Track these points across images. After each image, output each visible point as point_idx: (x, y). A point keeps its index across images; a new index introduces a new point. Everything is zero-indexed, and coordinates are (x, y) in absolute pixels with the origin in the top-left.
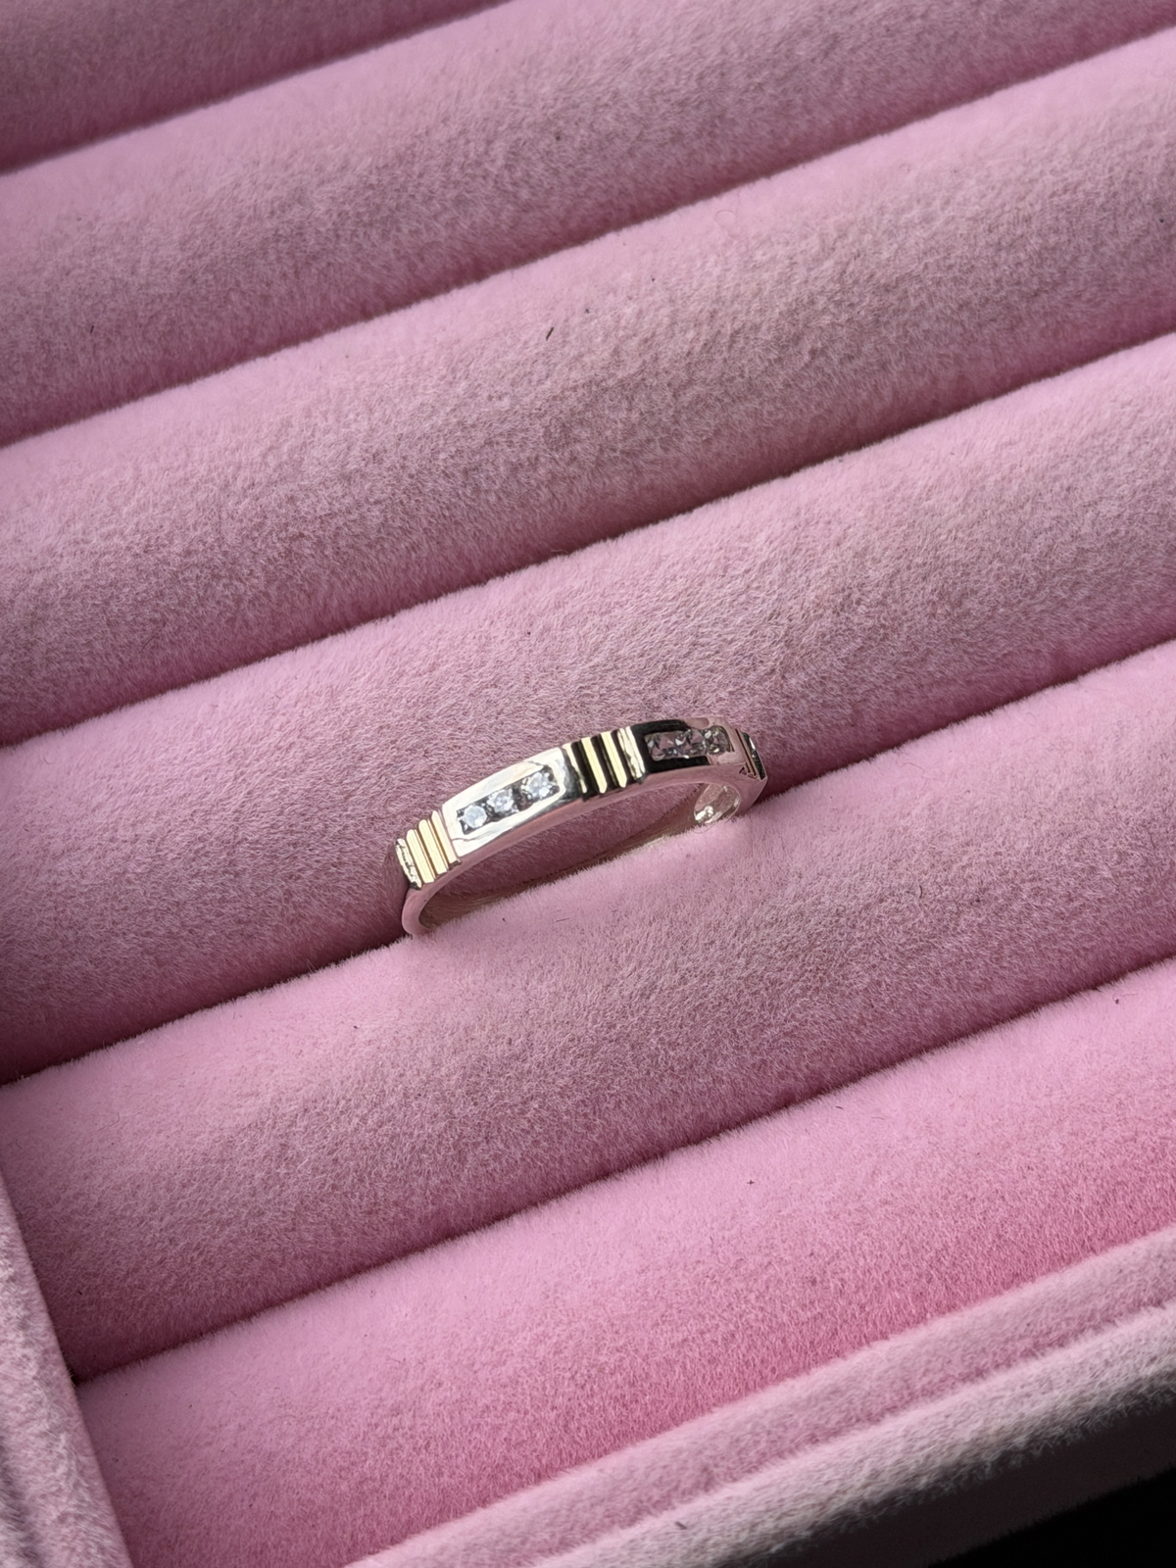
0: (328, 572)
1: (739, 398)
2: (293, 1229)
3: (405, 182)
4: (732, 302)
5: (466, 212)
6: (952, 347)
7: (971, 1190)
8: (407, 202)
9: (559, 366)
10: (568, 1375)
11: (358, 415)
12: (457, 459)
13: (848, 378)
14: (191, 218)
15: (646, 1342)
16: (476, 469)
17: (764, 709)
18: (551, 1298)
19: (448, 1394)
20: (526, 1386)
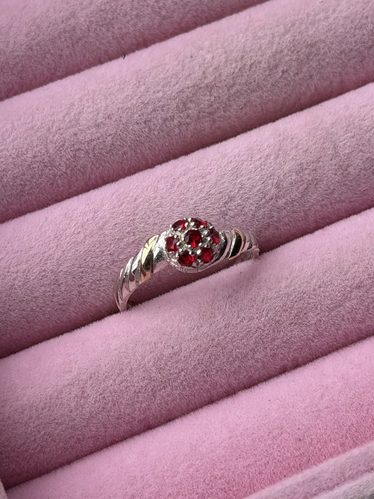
0: (91, 164)
1: (254, 90)
2: (87, 426)
3: (116, 8)
4: (250, 52)
5: (140, 20)
6: (338, 69)
7: (361, 401)
8: (117, 16)
9: (181, 79)
10: (202, 480)
11: (101, 100)
12: (142, 117)
13: (297, 82)
14: (30, 24)
15: (233, 466)
16: (148, 121)
17: (269, 214)
18: (194, 450)
19: (154, 489)
20: (185, 485)
